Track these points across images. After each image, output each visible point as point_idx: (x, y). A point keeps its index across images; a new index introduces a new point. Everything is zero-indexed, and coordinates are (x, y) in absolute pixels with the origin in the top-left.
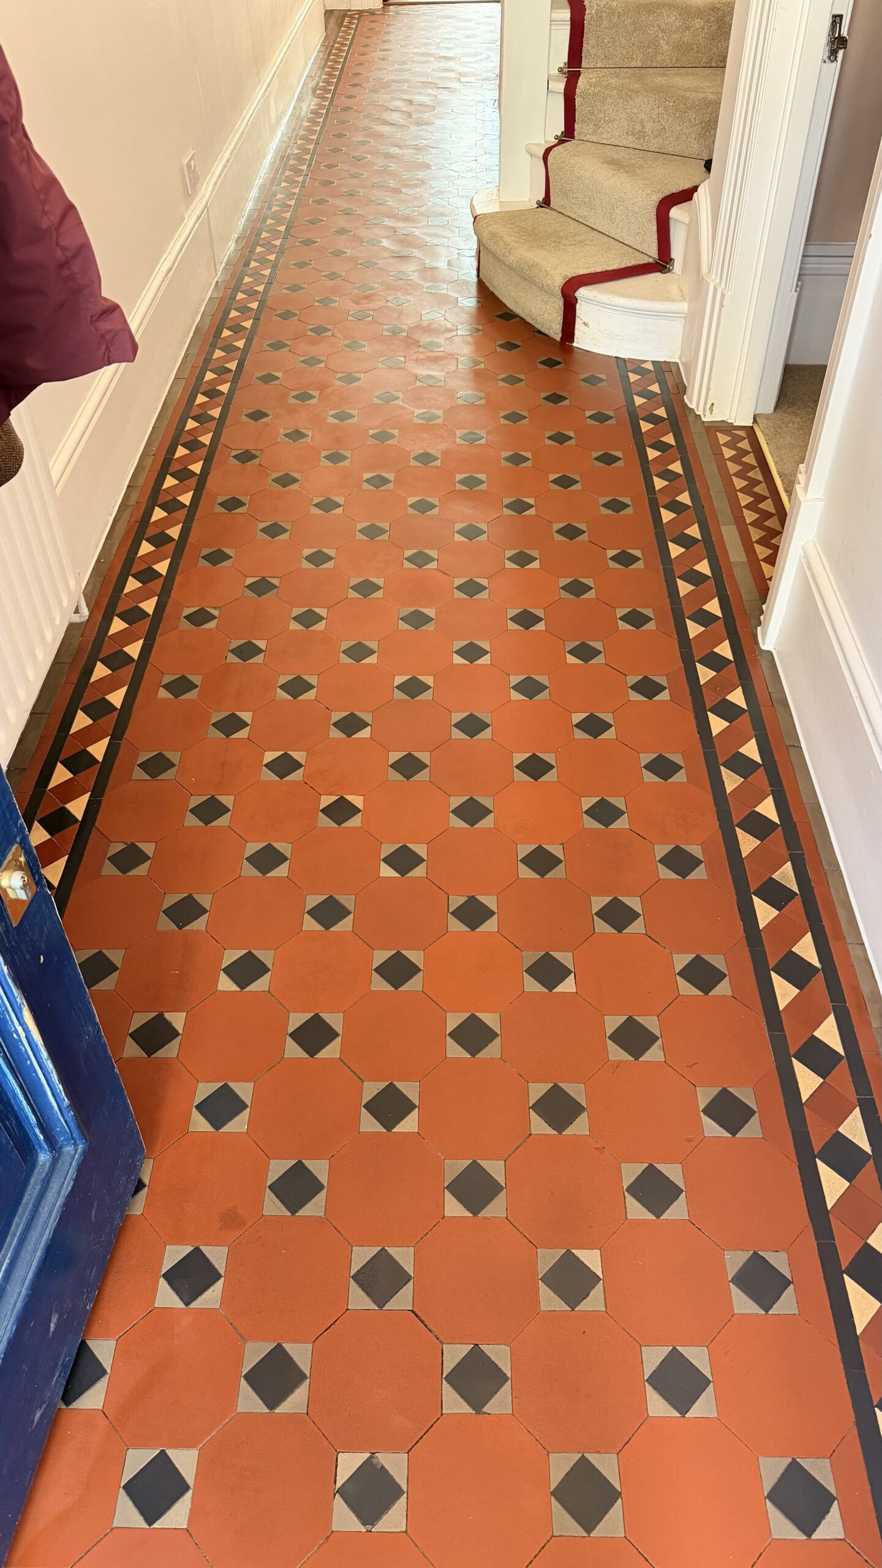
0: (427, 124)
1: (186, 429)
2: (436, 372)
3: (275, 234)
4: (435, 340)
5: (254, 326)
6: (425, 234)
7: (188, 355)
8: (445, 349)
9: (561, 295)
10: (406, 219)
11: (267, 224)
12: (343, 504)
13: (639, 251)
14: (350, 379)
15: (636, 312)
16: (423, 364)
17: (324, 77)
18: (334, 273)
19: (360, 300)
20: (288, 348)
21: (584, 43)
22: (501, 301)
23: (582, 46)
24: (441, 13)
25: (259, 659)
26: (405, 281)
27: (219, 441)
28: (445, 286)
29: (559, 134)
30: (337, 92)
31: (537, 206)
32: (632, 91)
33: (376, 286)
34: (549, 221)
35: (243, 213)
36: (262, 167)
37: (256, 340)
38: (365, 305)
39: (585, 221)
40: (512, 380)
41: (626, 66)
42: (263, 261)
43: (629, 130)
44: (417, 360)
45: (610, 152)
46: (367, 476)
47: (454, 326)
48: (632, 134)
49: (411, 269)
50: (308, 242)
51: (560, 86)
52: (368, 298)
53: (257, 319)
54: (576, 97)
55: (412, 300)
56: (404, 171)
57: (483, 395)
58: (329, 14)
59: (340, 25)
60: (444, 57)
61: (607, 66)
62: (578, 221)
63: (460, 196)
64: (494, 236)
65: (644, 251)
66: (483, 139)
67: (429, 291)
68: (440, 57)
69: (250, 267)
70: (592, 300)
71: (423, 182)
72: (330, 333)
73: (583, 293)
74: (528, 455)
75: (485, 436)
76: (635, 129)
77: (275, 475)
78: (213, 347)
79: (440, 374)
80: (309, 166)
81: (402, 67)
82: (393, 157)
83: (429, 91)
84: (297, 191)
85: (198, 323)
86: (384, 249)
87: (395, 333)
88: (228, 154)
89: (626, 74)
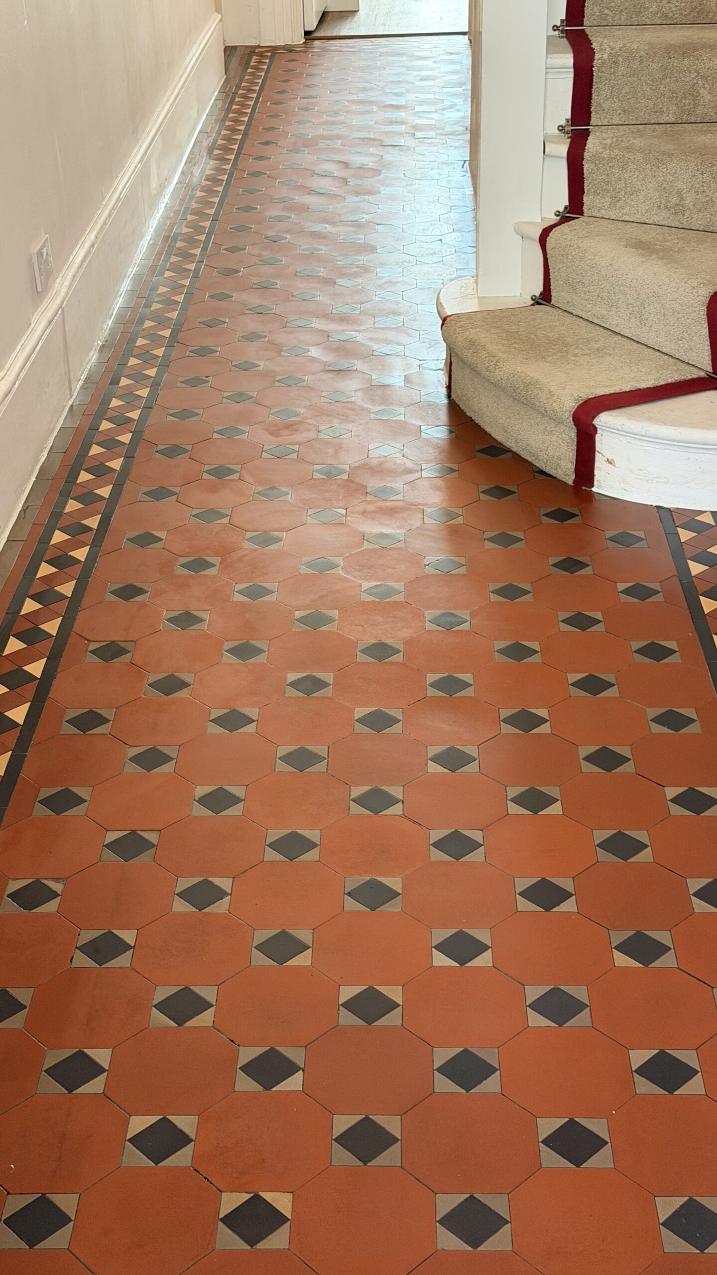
0: (370, 192)
1: (22, 613)
2: (392, 529)
3: (156, 340)
4: (389, 485)
5: (125, 468)
6: (371, 339)
7: (27, 508)
8: (404, 496)
9: (573, 423)
10: (343, 319)
11: (145, 326)
12: (255, 718)
13: (683, 362)
14: (266, 539)
15: (684, 445)
16: (374, 519)
17: (224, 132)
18: (240, 394)
19: (279, 430)
20: (174, 498)
21: (593, 95)
22: (484, 430)
23: (591, 99)
24: (385, 50)
25: (123, 960)
26: (343, 404)
27: (71, 629)
28: (402, 410)
29: (561, 209)
30: (243, 152)
31: (532, 302)
32: (663, 153)
33: (302, 410)
34: (551, 323)
35: (110, 312)
36: (138, 252)
37: (128, 485)
38: (287, 437)
39: (603, 322)
40: (505, 540)
41: (653, 122)
42: (138, 377)
43: (661, 203)
44: (364, 513)
45: (635, 232)
46: (292, 677)
47: (417, 464)
48: (666, 207)
49: (352, 387)
50: (204, 352)
51: (562, 149)
52: (291, 427)
53: (129, 457)
54: (584, 162)
55: (354, 429)
56: (340, 256)
57: (462, 560)
58: (229, 51)
59: (247, 65)
60: (392, 106)
61: (626, 123)
62: (592, 322)
63: (420, 289)
64: (472, 343)
65: (691, 362)
66: (449, 212)
67: (379, 417)
68: (386, 106)
69: (120, 385)
70: (618, 430)
71: (366, 270)
72: (235, 476)
73: (604, 420)
74: (535, 645)
75: (469, 619)
76: (669, 201)
77: (153, 678)
78: (65, 496)
79: (398, 531)
80: (204, 249)
81: (333, 119)
82: (324, 237)
83: (372, 150)
84: (187, 282)
85: (44, 463)
86: (313, 360)
87: (330, 474)
88: (92, 236)
89: (653, 132)
